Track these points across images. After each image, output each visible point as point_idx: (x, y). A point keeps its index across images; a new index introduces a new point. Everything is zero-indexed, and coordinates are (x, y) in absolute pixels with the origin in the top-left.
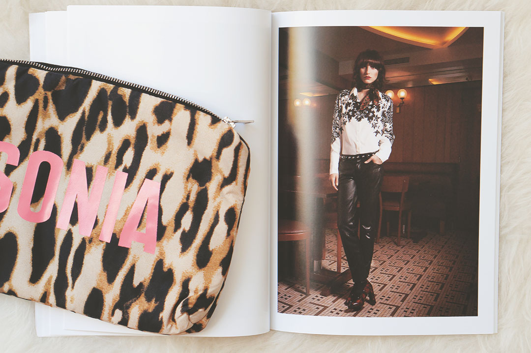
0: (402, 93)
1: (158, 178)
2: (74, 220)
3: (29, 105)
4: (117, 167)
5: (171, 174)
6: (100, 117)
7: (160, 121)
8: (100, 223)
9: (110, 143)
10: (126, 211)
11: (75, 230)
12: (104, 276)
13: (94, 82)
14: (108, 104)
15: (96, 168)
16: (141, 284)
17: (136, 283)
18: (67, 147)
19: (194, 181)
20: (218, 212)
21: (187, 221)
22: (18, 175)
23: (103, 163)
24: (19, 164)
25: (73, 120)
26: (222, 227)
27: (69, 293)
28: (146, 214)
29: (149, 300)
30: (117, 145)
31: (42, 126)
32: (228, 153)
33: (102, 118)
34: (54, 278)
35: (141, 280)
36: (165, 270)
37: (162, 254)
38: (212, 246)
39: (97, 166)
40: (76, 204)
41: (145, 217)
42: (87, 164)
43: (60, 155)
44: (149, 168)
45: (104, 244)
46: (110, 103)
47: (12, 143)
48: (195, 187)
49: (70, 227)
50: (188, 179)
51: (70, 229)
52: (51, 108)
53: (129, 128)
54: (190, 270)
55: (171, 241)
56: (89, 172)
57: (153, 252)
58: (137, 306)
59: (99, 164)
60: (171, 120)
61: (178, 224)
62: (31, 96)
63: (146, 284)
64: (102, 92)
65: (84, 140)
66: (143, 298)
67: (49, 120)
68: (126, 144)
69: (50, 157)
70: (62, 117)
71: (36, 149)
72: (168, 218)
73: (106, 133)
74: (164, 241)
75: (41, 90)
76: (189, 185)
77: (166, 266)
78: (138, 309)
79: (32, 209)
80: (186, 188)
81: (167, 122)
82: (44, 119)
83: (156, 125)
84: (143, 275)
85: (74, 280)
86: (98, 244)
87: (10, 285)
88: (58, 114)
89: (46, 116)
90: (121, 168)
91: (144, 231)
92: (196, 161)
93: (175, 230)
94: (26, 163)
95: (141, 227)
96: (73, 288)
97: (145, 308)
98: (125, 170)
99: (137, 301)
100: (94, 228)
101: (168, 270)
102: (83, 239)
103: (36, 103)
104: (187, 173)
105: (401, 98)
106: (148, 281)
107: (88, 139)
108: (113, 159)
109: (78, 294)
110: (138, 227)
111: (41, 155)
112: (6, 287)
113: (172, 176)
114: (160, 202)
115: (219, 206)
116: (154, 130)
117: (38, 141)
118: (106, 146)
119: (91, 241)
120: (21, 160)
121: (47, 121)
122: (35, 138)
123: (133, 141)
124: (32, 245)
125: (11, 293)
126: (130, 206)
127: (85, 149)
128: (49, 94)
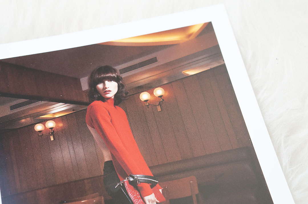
0: (159, 92)
105: (159, 97)
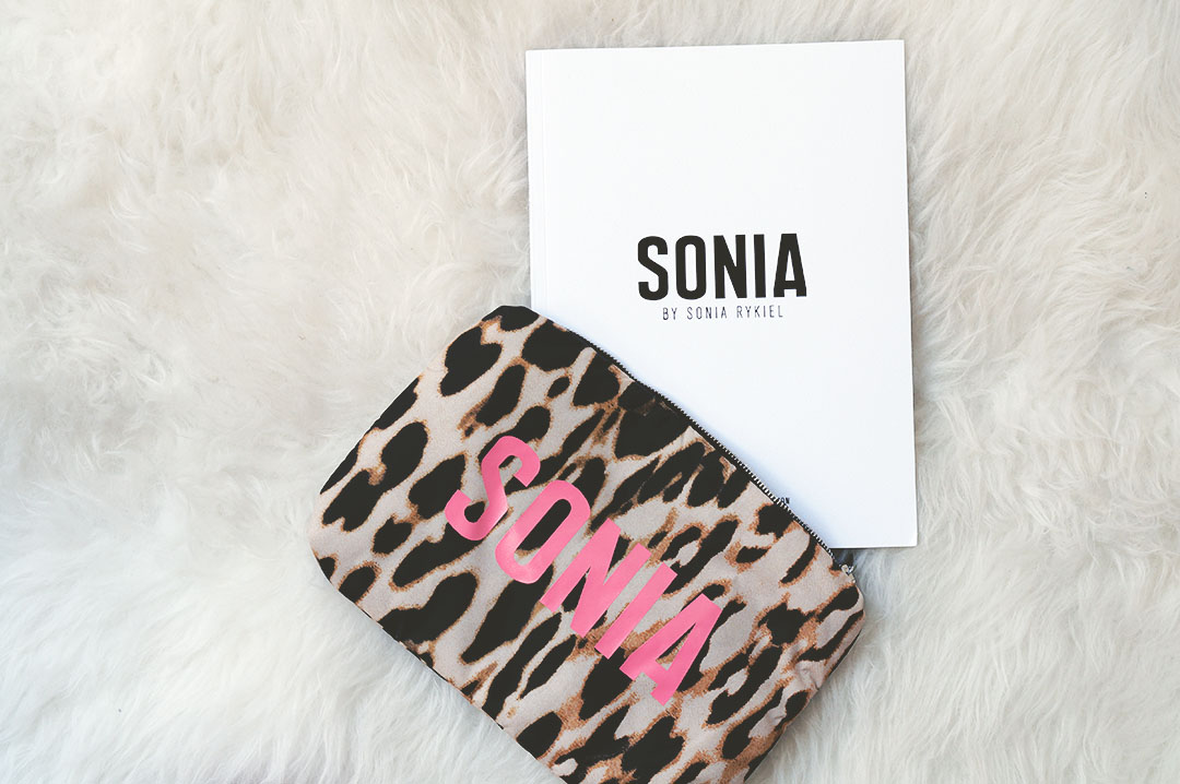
1: (721, 602)
2: (571, 603)
3: (588, 412)
4: (665, 557)
5: (743, 606)
6: (675, 479)
7: (762, 529)
8: (605, 625)
9: (670, 521)
10: (655, 626)
11: (567, 618)
12: (578, 705)
13: (690, 429)
14: (696, 468)
15: (634, 546)
16: (626, 738)
17: (619, 734)
18: (605, 498)
19: (768, 631)
20: (782, 688)
21: (736, 682)
22: (520, 500)
23: (647, 543)
24: (530, 486)
25: (632, 465)
26: (780, 712)
27: (511, 701)
28: (682, 643)
29: (625, 767)
30: (677, 528)
31: (589, 449)
32: (838, 618)
33: (676, 483)
34: (499, 669)
35: (629, 733)
36: (673, 736)
37: (676, 710)
38: (753, 733)
39: (636, 543)
40: (583, 580)
41: (679, 647)
42: (622, 534)
43: (591, 504)
44: (713, 582)
45: (600, 657)
46: (701, 468)
47: (537, 453)
48: (765, 640)
49: (561, 610)
50: (760, 623)
51: (560, 614)
52: (613, 434)
53: (708, 515)
54: (711, 754)
55: (698, 699)
56: (623, 545)
57: (663, 702)
58: (606, 768)
59: (641, 542)
60: (779, 535)
61: (720, 681)
62: (599, 402)
63: (632, 742)
64: (695, 448)
65: (634, 499)
66: (618, 761)
67: (599, 447)
68: (692, 533)
69: (577, 499)
70: (621, 451)
71: (563, 477)
72: (711, 664)
73: (670, 505)
74: (688, 696)
75: (615, 401)
76: (759, 633)
77: (675, 731)
78: (604, 773)
79: (516, 556)
80: (752, 635)
81: (772, 535)
82: (595, 442)
83: (753, 531)
84: (635, 726)
85: (530, 687)
86: (591, 654)
87: (431, 647)
88: (617, 446)
89: (600, 439)
90: (670, 562)
91: (667, 666)
92: (784, 605)
93: (712, 687)
94: (540, 489)
95: (665, 659)
96: (522, 696)
97: (616, 775)
98: (675, 567)
99: (609, 761)
100: (594, 628)
101: (677, 738)
102: (573, 637)
103: (599, 414)
104: (764, 614)
106: (637, 739)
107: (642, 501)
108: (664, 544)
109: (524, 708)
110: (661, 657)
111: (564, 489)
112: (423, 648)
113: (741, 609)
114: (710, 637)
115: (786, 682)
116: (745, 537)
117: (572, 468)
118: (663, 522)
119: (583, 643)
120: (536, 482)
121: (599, 446)
122: (571, 460)
123: (704, 535)
124: (491, 607)
125: (428, 659)
126: (664, 621)
127: (631, 511)
128: (623, 412)
